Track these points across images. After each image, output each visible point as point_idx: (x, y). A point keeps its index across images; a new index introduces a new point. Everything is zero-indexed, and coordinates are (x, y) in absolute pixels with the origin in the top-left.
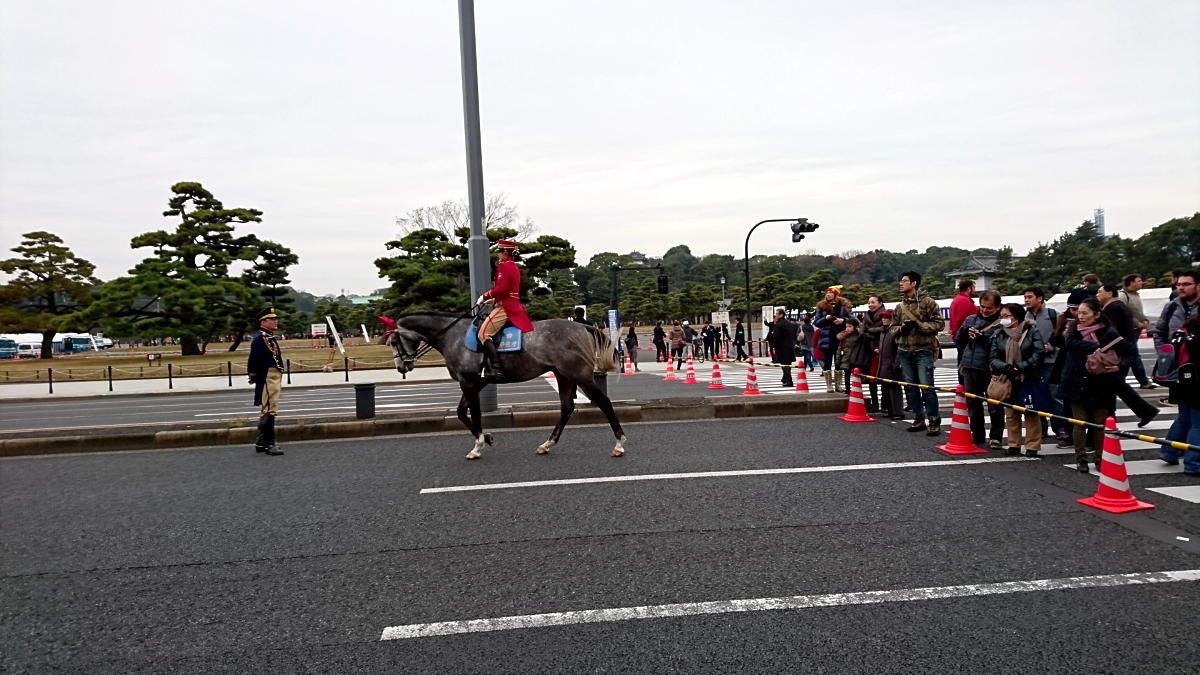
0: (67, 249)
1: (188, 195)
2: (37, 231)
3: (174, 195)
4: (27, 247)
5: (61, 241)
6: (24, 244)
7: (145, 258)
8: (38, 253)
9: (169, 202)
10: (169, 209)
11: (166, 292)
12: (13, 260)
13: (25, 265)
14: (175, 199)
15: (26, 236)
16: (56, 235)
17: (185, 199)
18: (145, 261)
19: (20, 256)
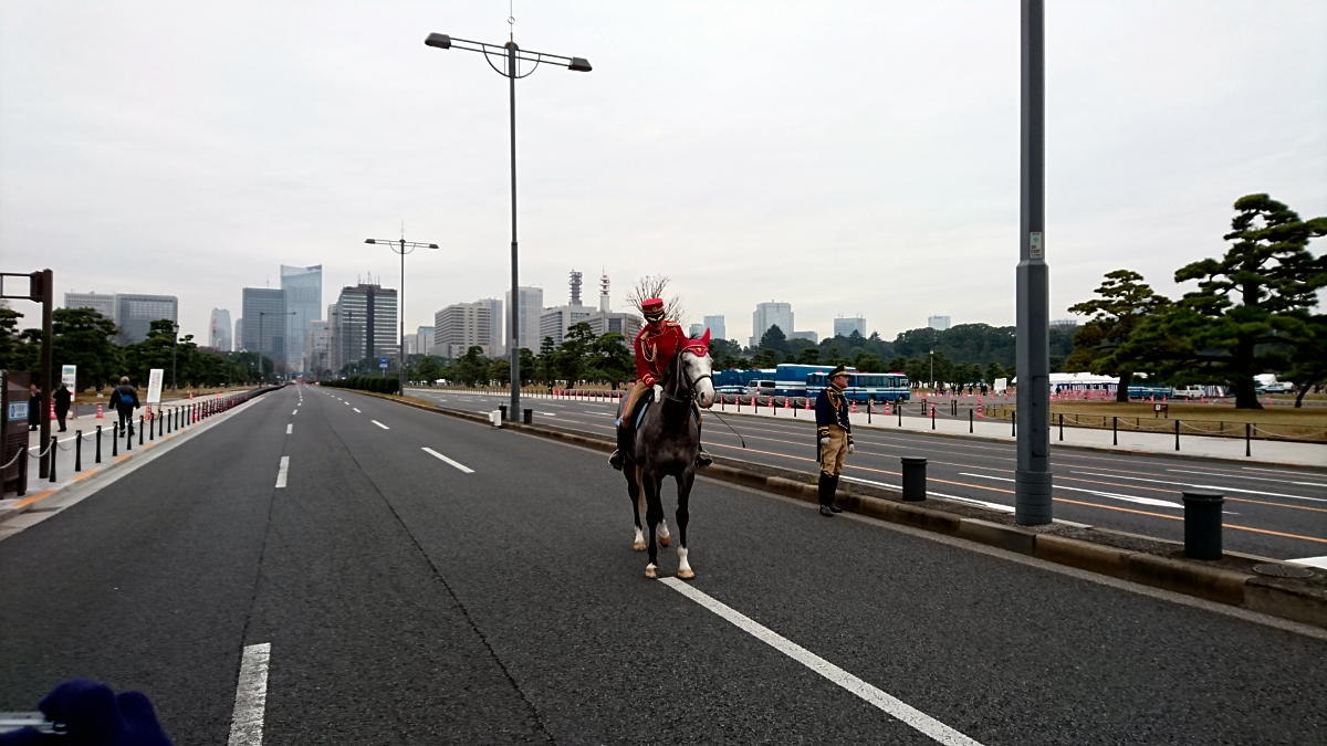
0: (1147, 286)
1: (1253, 211)
2: (1117, 270)
3: (1239, 213)
4: (1109, 287)
5: (1141, 278)
6: (1104, 284)
7: (1186, 292)
8: (1117, 292)
9: (1231, 222)
10: (1231, 231)
11: (1194, 331)
12: (1094, 301)
13: (1104, 305)
14: (1239, 218)
15: (1106, 276)
16: (1137, 272)
17: (1251, 216)
18: (1186, 296)
19: (1099, 297)
